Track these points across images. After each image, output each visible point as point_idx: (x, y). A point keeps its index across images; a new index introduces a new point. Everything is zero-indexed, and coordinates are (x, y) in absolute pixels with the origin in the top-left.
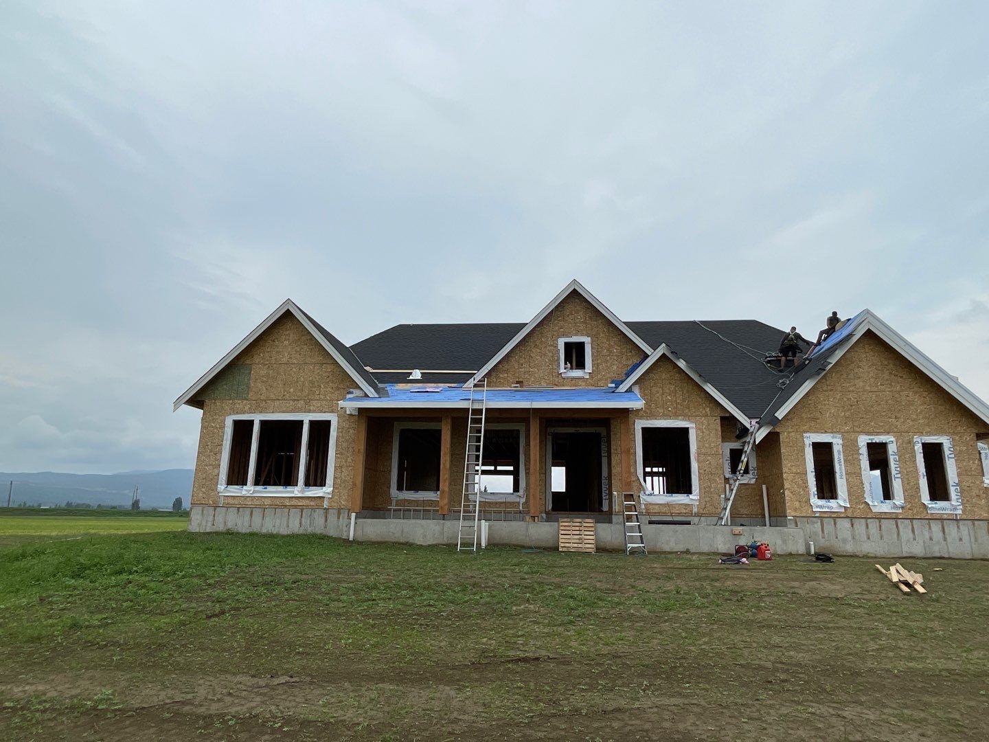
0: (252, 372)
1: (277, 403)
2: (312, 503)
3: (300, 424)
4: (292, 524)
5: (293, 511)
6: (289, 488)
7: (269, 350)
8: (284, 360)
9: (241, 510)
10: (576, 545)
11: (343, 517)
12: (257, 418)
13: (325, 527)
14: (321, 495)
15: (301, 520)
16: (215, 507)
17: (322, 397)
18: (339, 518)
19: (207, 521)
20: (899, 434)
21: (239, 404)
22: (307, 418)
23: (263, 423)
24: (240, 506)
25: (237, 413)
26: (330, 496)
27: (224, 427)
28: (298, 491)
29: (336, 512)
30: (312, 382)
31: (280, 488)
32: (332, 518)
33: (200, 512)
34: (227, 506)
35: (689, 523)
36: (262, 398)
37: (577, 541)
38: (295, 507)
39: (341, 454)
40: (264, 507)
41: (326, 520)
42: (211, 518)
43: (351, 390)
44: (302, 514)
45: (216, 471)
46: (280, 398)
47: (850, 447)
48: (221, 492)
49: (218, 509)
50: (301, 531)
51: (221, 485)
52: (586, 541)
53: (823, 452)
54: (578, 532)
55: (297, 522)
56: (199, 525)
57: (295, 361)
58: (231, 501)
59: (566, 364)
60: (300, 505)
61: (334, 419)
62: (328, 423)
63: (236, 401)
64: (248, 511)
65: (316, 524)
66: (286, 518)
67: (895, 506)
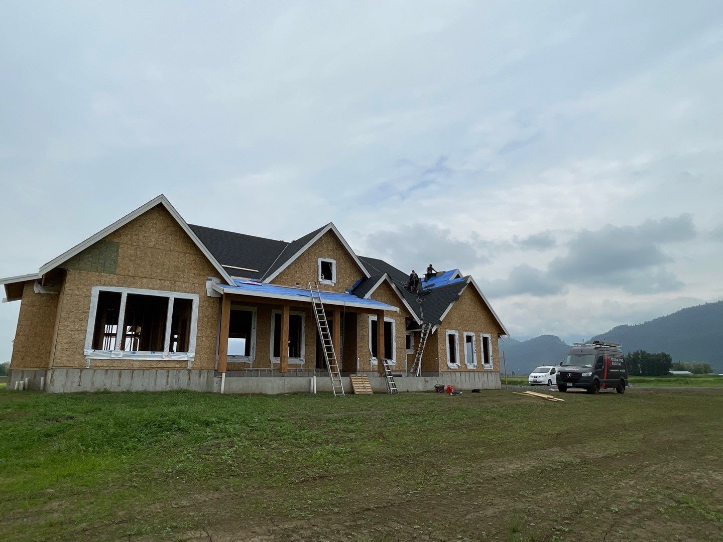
0: (120, 250)
1: (145, 280)
2: (178, 366)
3: (166, 300)
4: (161, 383)
5: (160, 372)
6: (157, 353)
7: (137, 233)
8: (151, 244)
9: (109, 371)
10: (363, 390)
11: (204, 377)
12: (125, 292)
13: (189, 384)
14: (186, 359)
15: (167, 379)
16: (81, 370)
17: (186, 280)
18: (200, 377)
19: (72, 382)
20: (476, 332)
21: (107, 277)
22: (172, 296)
23: (130, 296)
24: (110, 367)
25: (104, 285)
26: (193, 360)
27: (90, 296)
28: (164, 355)
29: (198, 372)
30: (177, 267)
31: (149, 353)
32: (195, 377)
33: (65, 374)
34: (95, 369)
35: (401, 376)
36: (130, 274)
37: (363, 388)
38: (162, 368)
39: (202, 326)
40: (133, 368)
41: (190, 379)
42: (77, 379)
43: (209, 278)
44: (168, 374)
45: (83, 337)
46: (148, 276)
47: (461, 337)
48: (88, 356)
49: (84, 371)
50: (168, 389)
51: (88, 349)
52: (367, 388)
53: (452, 338)
54: (361, 383)
55: (164, 381)
56: (64, 386)
57: (162, 247)
58: (98, 363)
59: (322, 275)
60: (167, 367)
61: (196, 299)
62: (190, 302)
63: (103, 274)
64: (116, 373)
65: (182, 382)
66: (154, 378)
67: (474, 366)
